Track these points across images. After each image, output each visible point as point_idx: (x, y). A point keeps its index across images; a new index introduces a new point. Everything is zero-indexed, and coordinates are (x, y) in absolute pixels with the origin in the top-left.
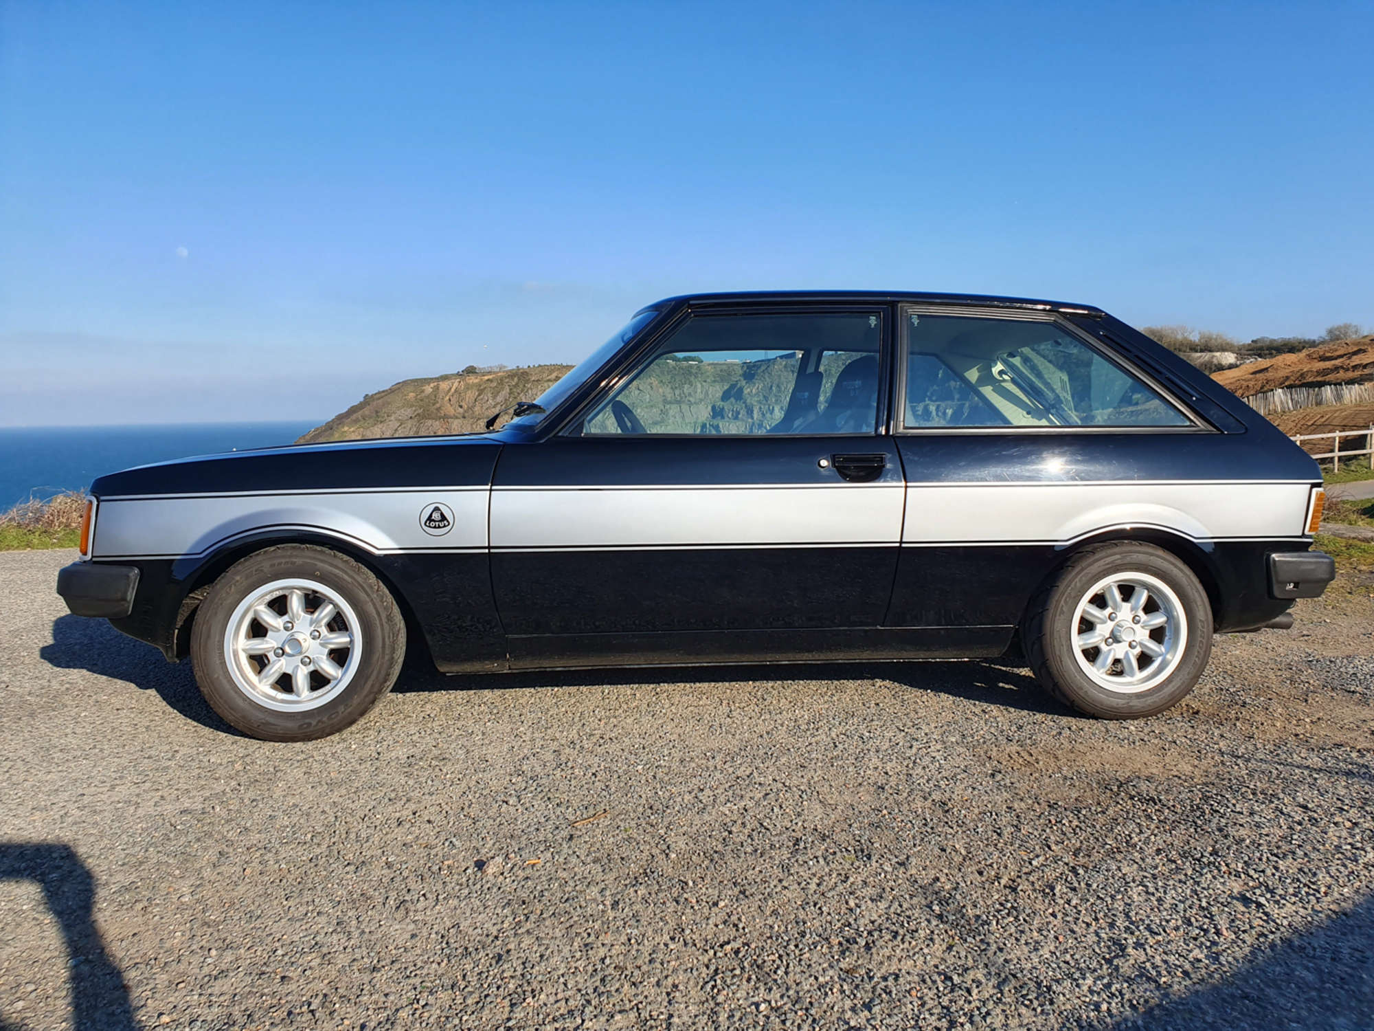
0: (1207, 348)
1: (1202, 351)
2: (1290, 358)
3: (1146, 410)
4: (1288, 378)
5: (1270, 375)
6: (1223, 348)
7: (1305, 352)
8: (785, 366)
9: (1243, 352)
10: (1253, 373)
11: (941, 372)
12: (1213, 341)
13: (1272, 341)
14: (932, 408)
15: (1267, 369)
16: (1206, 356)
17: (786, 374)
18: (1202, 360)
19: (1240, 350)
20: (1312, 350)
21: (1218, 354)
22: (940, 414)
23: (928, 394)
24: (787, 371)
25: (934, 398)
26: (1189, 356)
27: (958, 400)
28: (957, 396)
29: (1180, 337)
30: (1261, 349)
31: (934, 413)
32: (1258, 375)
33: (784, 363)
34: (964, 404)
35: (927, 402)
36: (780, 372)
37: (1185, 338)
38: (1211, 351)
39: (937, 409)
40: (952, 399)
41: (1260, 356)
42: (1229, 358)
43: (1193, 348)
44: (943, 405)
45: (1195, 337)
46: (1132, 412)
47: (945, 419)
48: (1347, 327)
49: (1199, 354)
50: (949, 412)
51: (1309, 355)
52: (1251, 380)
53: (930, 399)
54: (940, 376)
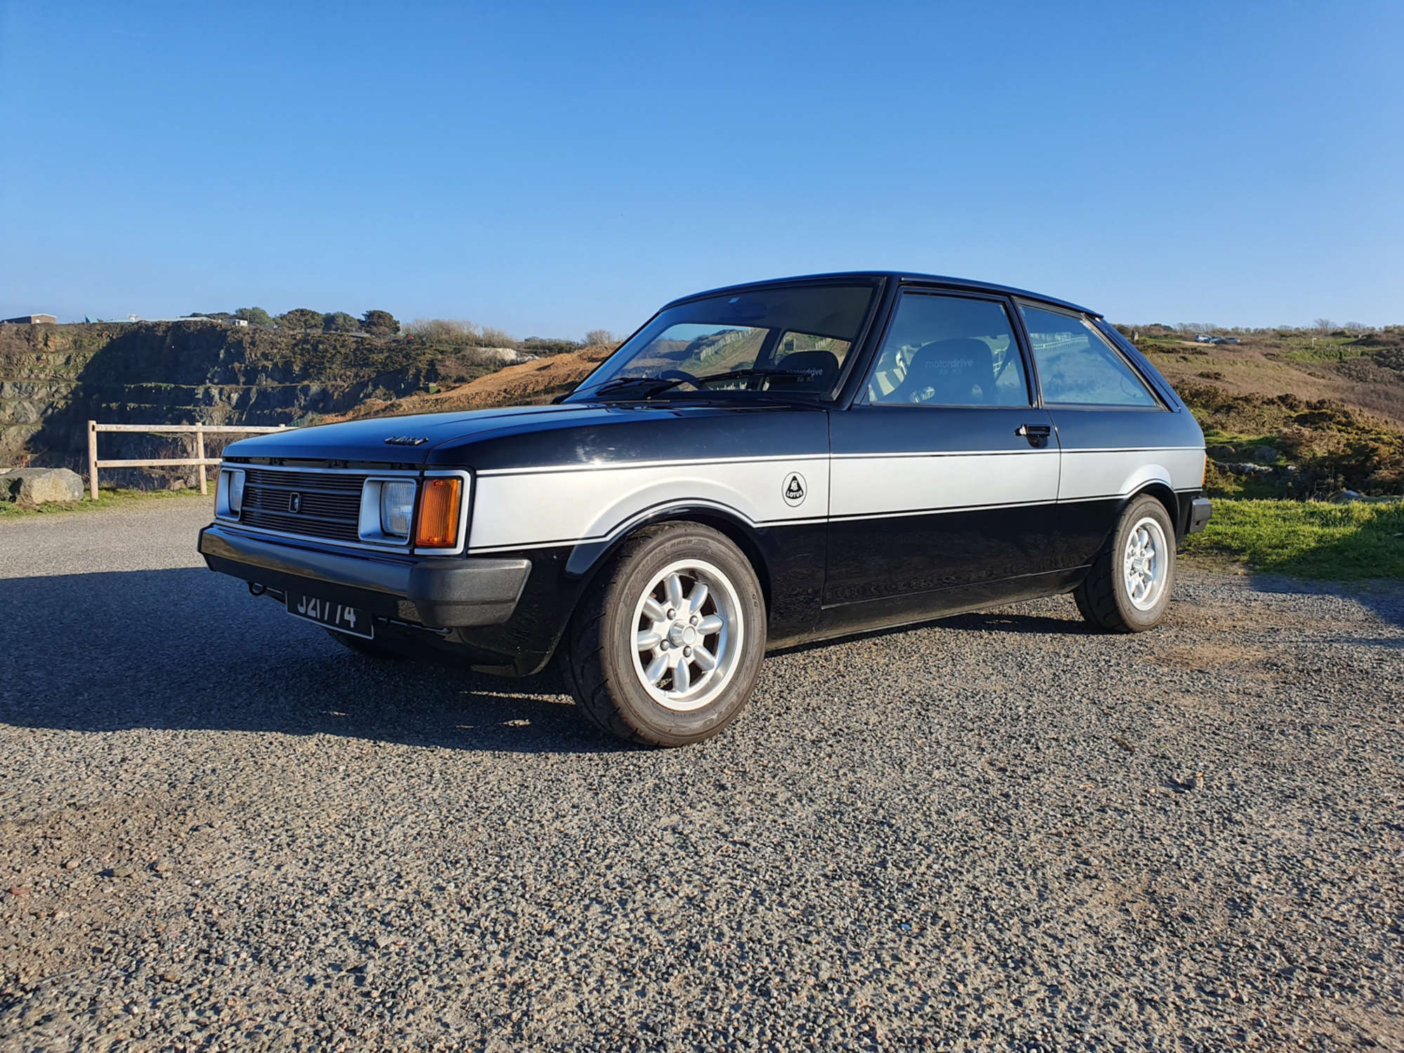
0: (490, 344)
1: (486, 346)
2: (566, 357)
3: (450, 398)
4: (569, 375)
5: (552, 371)
6: (505, 345)
7: (576, 354)
8: (17, 333)
9: (522, 349)
10: (538, 370)
11: (222, 351)
12: (495, 338)
13: (541, 341)
14: (215, 392)
15: (549, 366)
16: (490, 352)
17: (18, 342)
18: (487, 355)
19: (519, 347)
20: (582, 351)
21: (500, 350)
22: (224, 398)
23: (209, 376)
24: (20, 339)
25: (216, 381)
26: (475, 351)
27: (244, 383)
28: (242, 379)
29: (466, 332)
30: (536, 347)
31: (217, 397)
32: (543, 372)
33: (15, 328)
34: (250, 389)
35: (209, 384)
36: (8, 340)
37: (470, 333)
38: (494, 347)
39: (221, 393)
40: (237, 383)
41: (536, 353)
42: (510, 355)
43: (479, 344)
44: (227, 388)
45: (479, 333)
46: (437, 400)
47: (230, 404)
48: (602, 333)
49: (484, 349)
50: (235, 396)
51: (580, 356)
52: (537, 376)
53: (211, 382)
54: (221, 356)
